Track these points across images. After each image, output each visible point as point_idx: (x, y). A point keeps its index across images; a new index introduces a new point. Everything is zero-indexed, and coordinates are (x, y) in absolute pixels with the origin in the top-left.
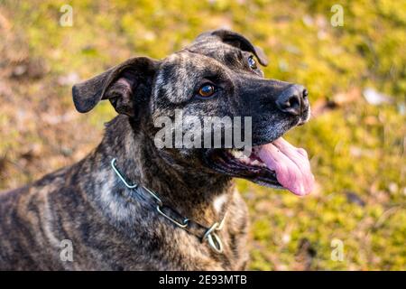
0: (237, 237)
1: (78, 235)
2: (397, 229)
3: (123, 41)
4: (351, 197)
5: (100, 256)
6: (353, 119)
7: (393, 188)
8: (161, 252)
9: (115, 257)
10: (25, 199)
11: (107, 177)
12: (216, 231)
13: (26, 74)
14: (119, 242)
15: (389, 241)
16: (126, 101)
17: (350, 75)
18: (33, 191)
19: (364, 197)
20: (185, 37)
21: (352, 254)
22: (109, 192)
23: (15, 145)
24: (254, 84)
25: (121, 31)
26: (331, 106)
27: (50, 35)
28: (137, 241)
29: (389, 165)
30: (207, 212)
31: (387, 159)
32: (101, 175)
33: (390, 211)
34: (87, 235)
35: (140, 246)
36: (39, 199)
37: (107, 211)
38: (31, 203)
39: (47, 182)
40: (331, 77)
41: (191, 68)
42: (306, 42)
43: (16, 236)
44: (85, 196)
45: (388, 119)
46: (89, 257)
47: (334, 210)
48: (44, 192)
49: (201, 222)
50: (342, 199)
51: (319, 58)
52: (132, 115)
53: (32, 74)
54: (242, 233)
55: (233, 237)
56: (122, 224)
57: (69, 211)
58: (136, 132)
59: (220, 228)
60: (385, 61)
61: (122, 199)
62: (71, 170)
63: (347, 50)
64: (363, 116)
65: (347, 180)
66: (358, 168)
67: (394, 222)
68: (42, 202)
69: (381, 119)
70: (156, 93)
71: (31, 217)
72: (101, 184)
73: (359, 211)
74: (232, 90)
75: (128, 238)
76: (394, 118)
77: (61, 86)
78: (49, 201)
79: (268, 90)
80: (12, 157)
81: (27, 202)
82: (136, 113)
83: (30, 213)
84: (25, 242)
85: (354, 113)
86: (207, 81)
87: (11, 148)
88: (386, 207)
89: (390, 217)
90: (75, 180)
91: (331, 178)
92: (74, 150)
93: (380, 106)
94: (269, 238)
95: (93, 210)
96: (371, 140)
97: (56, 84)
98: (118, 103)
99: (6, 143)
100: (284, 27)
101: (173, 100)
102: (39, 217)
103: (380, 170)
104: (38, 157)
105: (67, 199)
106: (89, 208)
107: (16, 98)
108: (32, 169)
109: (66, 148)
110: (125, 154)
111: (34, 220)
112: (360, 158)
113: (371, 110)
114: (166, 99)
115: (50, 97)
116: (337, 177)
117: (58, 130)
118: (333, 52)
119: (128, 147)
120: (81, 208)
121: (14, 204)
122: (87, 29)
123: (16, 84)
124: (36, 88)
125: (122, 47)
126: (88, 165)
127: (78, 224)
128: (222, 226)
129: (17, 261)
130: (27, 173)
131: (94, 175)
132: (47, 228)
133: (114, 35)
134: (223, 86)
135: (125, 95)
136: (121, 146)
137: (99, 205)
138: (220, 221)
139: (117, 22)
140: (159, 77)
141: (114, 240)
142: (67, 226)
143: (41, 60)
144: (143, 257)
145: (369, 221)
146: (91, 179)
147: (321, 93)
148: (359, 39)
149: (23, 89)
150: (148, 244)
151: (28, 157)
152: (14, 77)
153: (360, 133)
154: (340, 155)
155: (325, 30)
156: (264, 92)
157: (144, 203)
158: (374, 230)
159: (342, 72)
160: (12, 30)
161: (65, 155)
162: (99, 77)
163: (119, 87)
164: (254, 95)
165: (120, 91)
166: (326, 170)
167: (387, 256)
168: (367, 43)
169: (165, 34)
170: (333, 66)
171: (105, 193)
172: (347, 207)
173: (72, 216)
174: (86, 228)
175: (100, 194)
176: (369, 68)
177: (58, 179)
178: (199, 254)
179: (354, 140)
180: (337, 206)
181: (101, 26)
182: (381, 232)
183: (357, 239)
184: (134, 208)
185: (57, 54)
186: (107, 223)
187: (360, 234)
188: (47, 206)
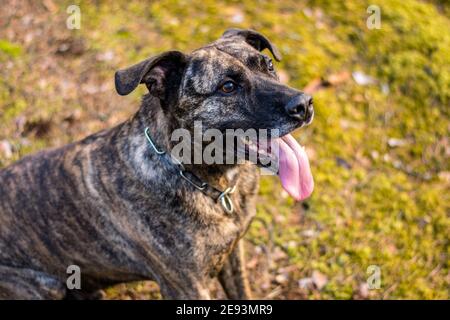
0: (247, 198)
1: (114, 188)
2: (377, 189)
3: (151, 25)
4: (340, 161)
5: (131, 206)
6: (343, 96)
7: (375, 155)
8: (181, 208)
9: (144, 208)
10: (71, 155)
11: (141, 142)
12: (228, 194)
13: (69, 51)
14: (147, 197)
15: (370, 199)
16: (160, 86)
17: (342, 59)
18: (78, 148)
19: (351, 162)
20: (204, 23)
21: (339, 209)
22: (141, 155)
23: (59, 110)
24: (269, 87)
25: (151, 17)
26: (326, 85)
27: (90, 18)
28: (162, 197)
29: (372, 136)
30: (222, 179)
31: (371, 130)
32: (135, 139)
33: (372, 174)
34: (120, 188)
35: (164, 201)
36: (82, 155)
37: (139, 171)
38: (75, 159)
39: (90, 141)
40: (326, 60)
41: (217, 65)
42: (305, 30)
43: (62, 186)
44: (121, 155)
45: (373, 97)
46: (122, 207)
47: (325, 172)
48: (87, 149)
49: (216, 187)
50: (332, 163)
51: (317, 44)
52: (163, 98)
53: (74, 51)
54: (252, 194)
55: (243, 198)
56: (151, 182)
57: (107, 167)
58: (165, 113)
59: (232, 192)
60: (372, 49)
61: (151, 162)
62: (111, 132)
63: (340, 39)
64: (352, 94)
65: (337, 147)
66: (346, 137)
67: (375, 183)
68: (85, 158)
69: (366, 96)
70: (185, 82)
71: (76, 171)
72: (136, 147)
73: (346, 173)
74: (249, 89)
75: (155, 194)
76: (378, 97)
77: (99, 62)
78: (92, 157)
79: (280, 95)
80: (57, 120)
81: (73, 158)
82: (167, 97)
83: (75, 167)
84: (69, 191)
85: (343, 91)
86: (229, 79)
87: (55, 113)
88: (369, 170)
89: (371, 179)
90: (114, 140)
91: (324, 145)
92: (109, 115)
93: (366, 87)
94: (271, 194)
95: (127, 168)
96: (358, 115)
97: (94, 60)
98: (153, 88)
99: (51, 109)
100: (287, 17)
101: (198, 90)
102: (82, 170)
103: (364, 140)
104: (79, 121)
105: (106, 157)
106: (123, 166)
107: (60, 71)
108: (73, 130)
109: (102, 113)
110: (156, 126)
111: (78, 174)
112: (348, 130)
113: (358, 89)
114: (193, 89)
115: (90, 70)
116: (328, 144)
117: (96, 99)
118: (328, 40)
119: (159, 121)
120: (117, 165)
121: (62, 159)
122: (121, 14)
123: (61, 59)
124: (78, 63)
125: (150, 30)
126: (125, 129)
127: (114, 179)
128: (234, 190)
129: (62, 207)
130: (69, 134)
131: (130, 138)
132: (88, 180)
133: (144, 20)
134: (242, 85)
135: (159, 81)
136: (153, 119)
137: (133, 164)
138: (232, 187)
139: (147, 8)
140: (189, 69)
141: (143, 194)
142: (105, 179)
143: (82, 38)
144: (166, 211)
145: (354, 182)
146: (127, 142)
147: (317, 74)
148: (351, 29)
149: (67, 63)
150: (170, 201)
151: (70, 120)
152: (59, 53)
153: (349, 108)
154: (331, 126)
155: (322, 21)
156: (275, 96)
157: (169, 167)
158: (358, 189)
159: (335, 56)
160: (59, 13)
161: (102, 120)
162: (138, 66)
163: (155, 74)
164: (267, 97)
165: (155, 77)
166: (319, 138)
167: (368, 211)
168: (357, 32)
169: (187, 21)
170: (328, 52)
171: (138, 156)
172: (336, 170)
173: (109, 172)
174: (120, 182)
175: (134, 156)
176: (359, 54)
177: (99, 139)
178: (214, 212)
179: (344, 114)
180: (328, 169)
181: (133, 12)
182: (363, 191)
183: (344, 197)
184: (161, 170)
185: (96, 35)
186: (138, 180)
187: (347, 192)
188: (89, 162)
